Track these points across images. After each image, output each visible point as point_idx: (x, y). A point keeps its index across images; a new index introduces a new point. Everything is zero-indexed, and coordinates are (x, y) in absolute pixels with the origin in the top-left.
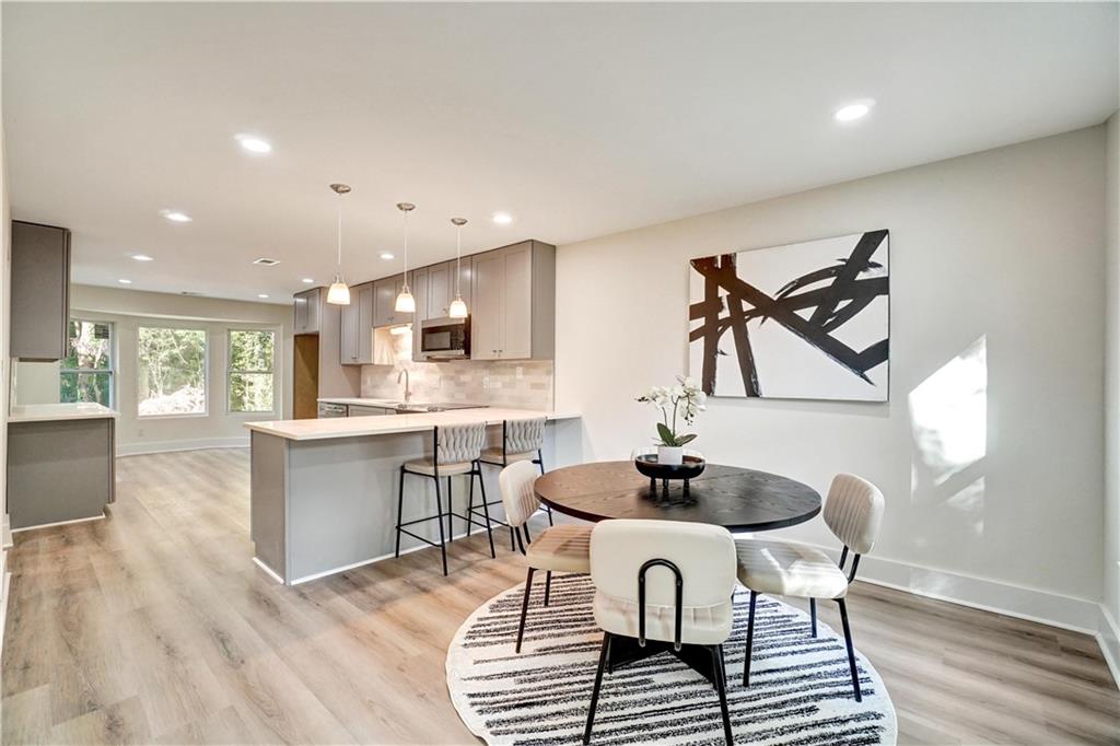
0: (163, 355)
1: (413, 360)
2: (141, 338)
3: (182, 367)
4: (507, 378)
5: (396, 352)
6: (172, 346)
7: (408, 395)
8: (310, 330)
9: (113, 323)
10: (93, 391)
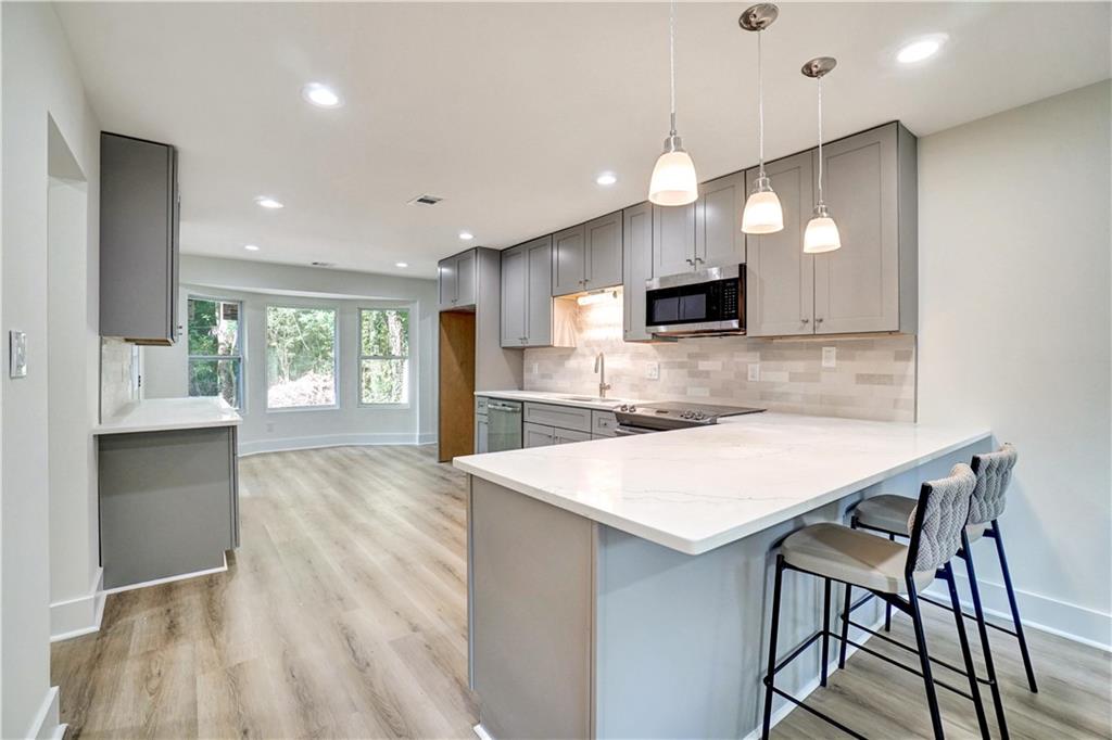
0: (289, 342)
1: (626, 339)
2: (270, 324)
3: (308, 352)
4: (799, 366)
5: (580, 330)
6: (297, 334)
7: (603, 388)
8: (461, 304)
9: (241, 302)
10: (230, 376)
